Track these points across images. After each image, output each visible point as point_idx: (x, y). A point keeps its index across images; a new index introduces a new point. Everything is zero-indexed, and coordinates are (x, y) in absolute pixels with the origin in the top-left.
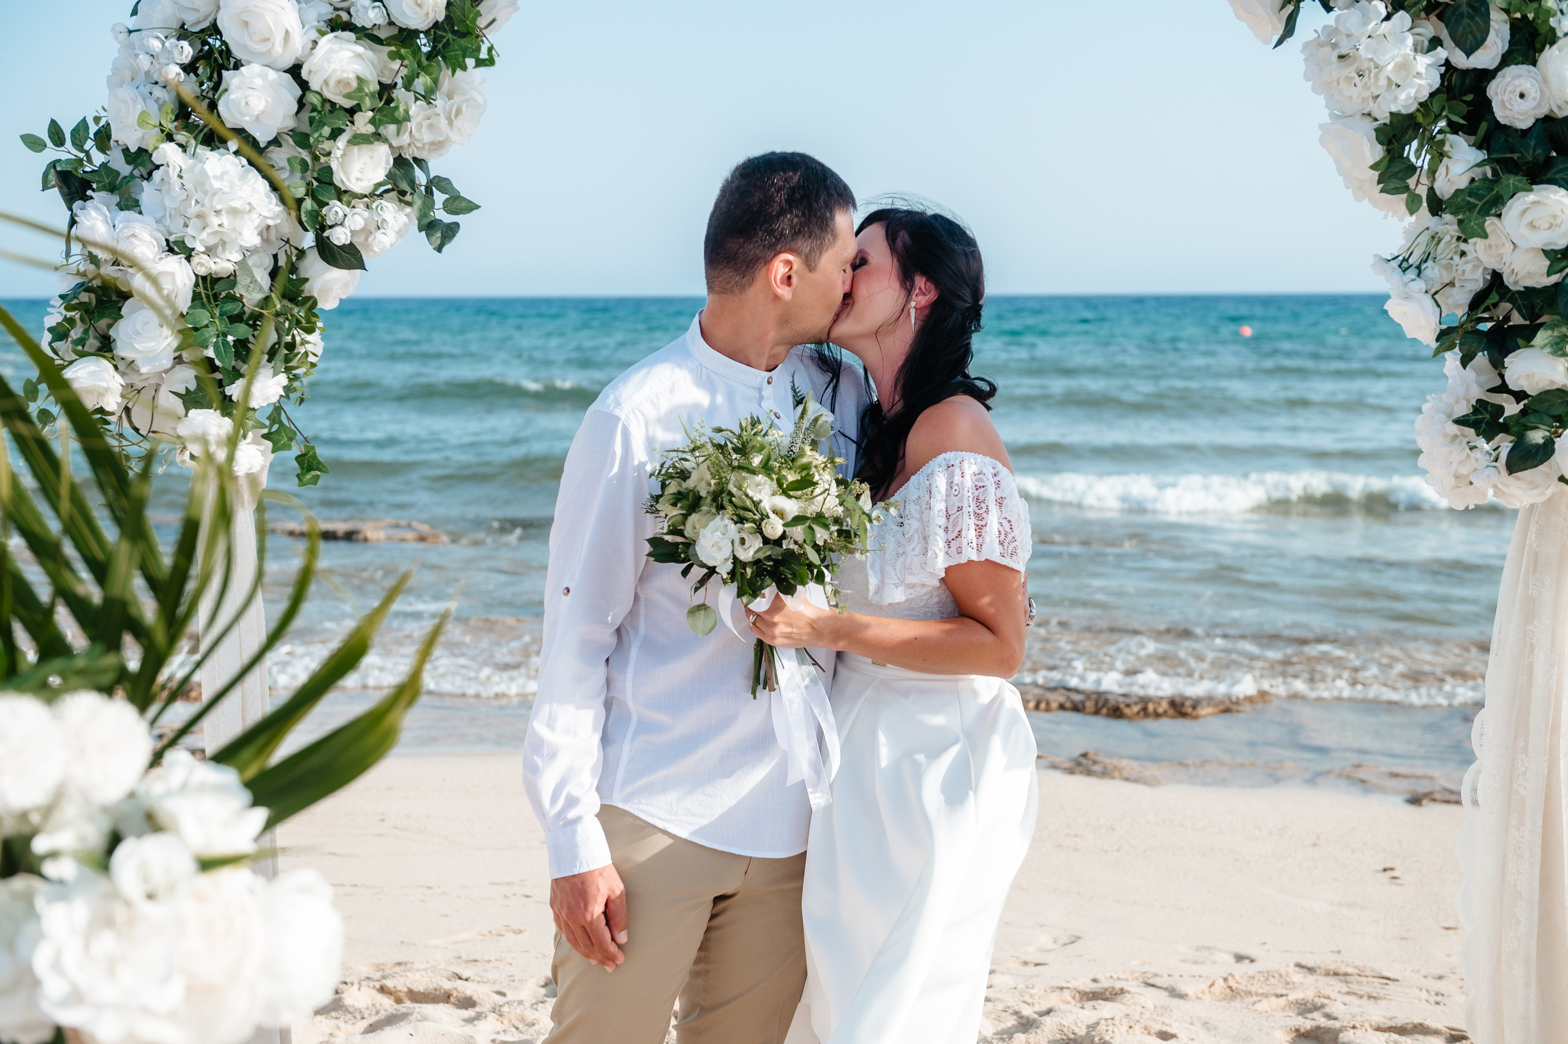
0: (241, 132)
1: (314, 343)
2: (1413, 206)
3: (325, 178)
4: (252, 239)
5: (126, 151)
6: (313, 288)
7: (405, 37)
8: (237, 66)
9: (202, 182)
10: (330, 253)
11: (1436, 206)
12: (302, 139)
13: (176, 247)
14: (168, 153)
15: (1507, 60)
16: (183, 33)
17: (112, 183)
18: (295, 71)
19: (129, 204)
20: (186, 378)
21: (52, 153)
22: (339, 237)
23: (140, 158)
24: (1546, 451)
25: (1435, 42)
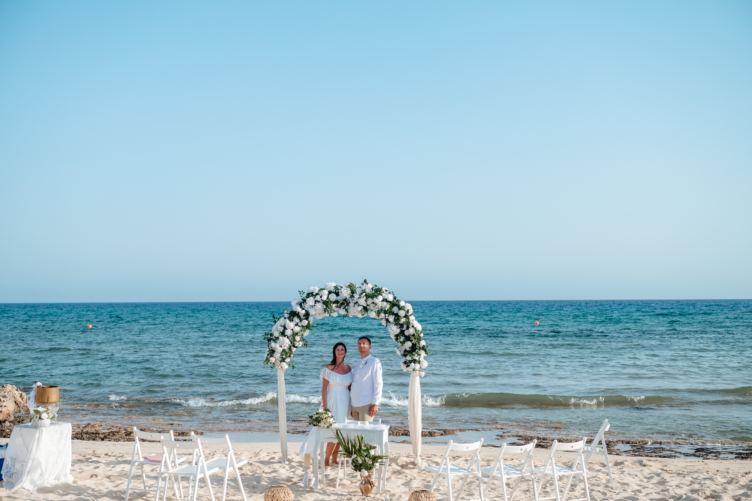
0: (287, 335)
1: (292, 355)
2: (398, 342)
3: (295, 339)
4: (288, 346)
5: (275, 337)
6: (292, 350)
7: (303, 326)
8: (287, 329)
9: (284, 341)
10: (294, 346)
11: (400, 342)
12: (293, 336)
13: (281, 347)
14: (281, 338)
15: (406, 329)
16: (281, 326)
17: (273, 340)
18: (292, 330)
19: (275, 342)
20: (280, 359)
21: (265, 336)
22: (296, 345)
23: (277, 338)
24: (409, 366)
25: (400, 328)
